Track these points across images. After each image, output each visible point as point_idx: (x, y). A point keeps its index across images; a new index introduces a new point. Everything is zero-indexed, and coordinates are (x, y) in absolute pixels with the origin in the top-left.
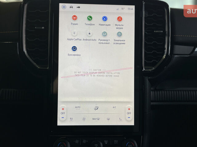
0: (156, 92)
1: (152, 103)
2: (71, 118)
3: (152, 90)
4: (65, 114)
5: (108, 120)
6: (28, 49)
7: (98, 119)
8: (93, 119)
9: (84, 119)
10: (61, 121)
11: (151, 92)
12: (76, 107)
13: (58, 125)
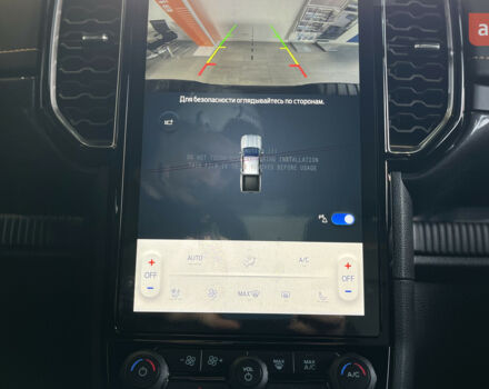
0: (428, 228)
1: (417, 260)
2: (174, 291)
3: (416, 222)
4: (158, 278)
5: (286, 296)
6: (60, 95)
7: (255, 295)
8: (240, 294)
9: (213, 293)
10: (146, 298)
11: (414, 227)
12: (190, 258)
13: (136, 309)
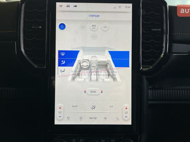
0: (154, 91)
1: (150, 102)
2: (68, 118)
3: (150, 89)
5: (105, 119)
7: (95, 119)
8: (90, 118)
9: (81, 118)
10: (59, 120)
11: (149, 91)
12: (73, 106)
13: (55, 124)
